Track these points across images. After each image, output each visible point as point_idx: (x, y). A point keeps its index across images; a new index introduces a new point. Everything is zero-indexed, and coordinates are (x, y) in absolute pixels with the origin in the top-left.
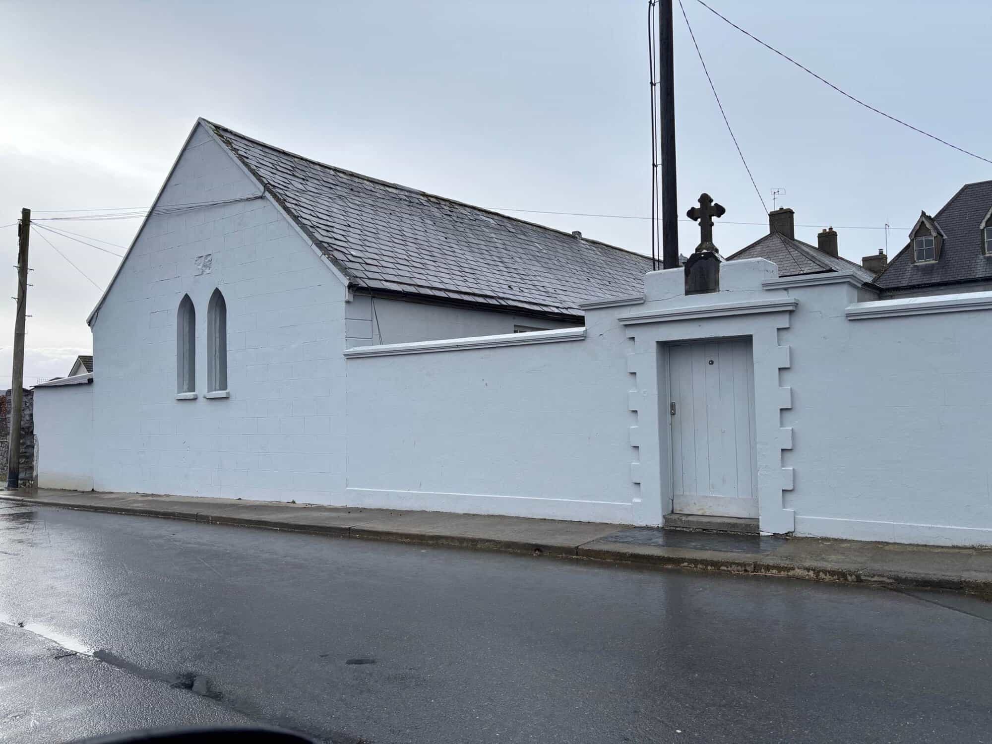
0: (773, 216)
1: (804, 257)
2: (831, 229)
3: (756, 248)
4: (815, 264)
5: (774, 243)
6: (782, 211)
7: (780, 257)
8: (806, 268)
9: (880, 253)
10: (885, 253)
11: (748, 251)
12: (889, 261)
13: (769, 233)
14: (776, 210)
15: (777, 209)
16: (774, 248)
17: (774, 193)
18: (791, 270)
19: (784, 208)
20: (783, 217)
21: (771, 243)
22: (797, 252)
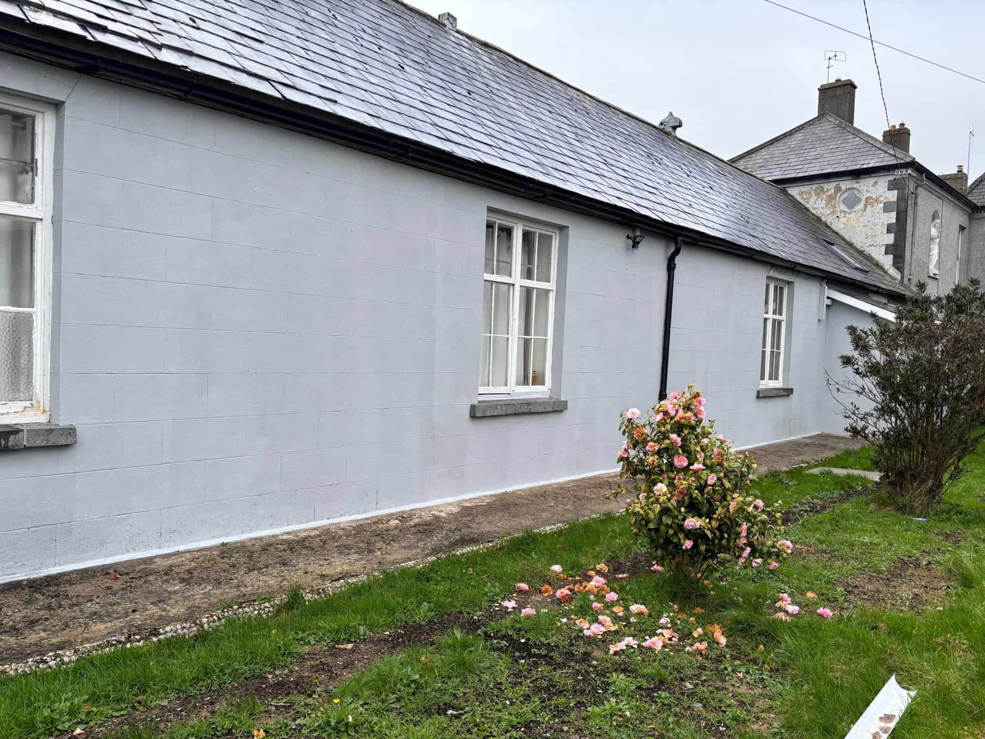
0: (824, 91)
1: (869, 145)
2: (902, 125)
3: (795, 136)
4: (887, 155)
5: (823, 128)
6: (840, 84)
7: (831, 147)
8: (873, 161)
9: (958, 171)
10: (965, 171)
11: (782, 141)
12: (970, 183)
13: (816, 115)
14: (830, 82)
15: (832, 80)
16: (823, 135)
17: (830, 59)
18: (848, 164)
19: (843, 79)
20: (839, 91)
21: (820, 128)
22: (858, 139)
